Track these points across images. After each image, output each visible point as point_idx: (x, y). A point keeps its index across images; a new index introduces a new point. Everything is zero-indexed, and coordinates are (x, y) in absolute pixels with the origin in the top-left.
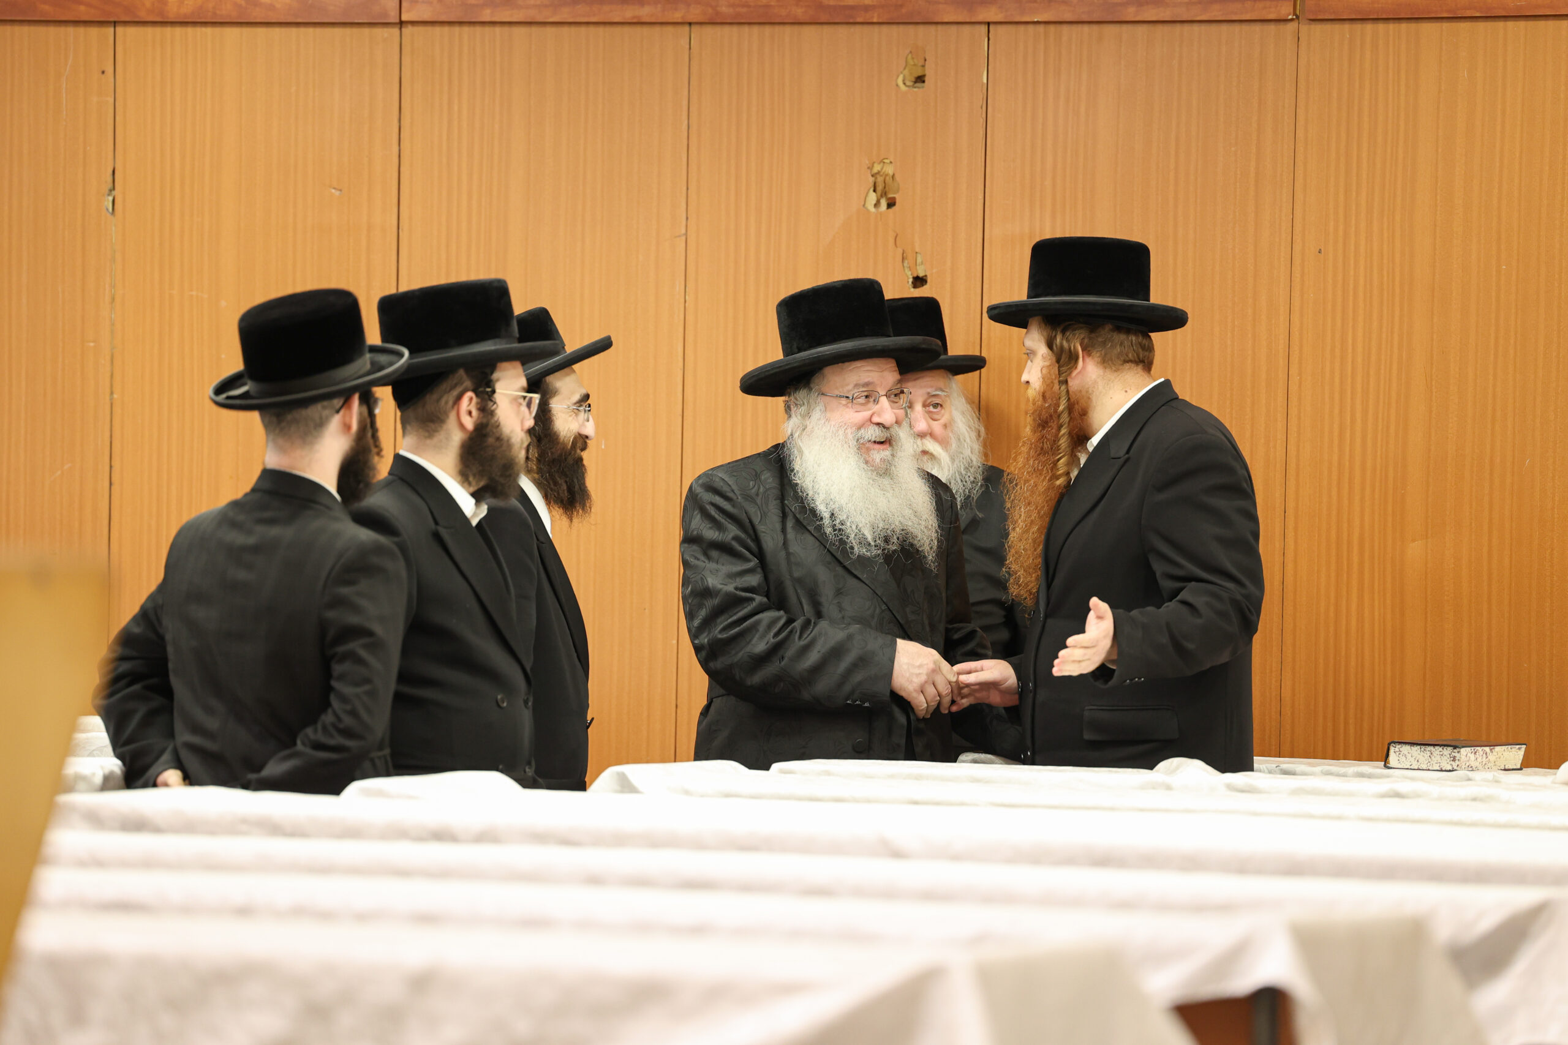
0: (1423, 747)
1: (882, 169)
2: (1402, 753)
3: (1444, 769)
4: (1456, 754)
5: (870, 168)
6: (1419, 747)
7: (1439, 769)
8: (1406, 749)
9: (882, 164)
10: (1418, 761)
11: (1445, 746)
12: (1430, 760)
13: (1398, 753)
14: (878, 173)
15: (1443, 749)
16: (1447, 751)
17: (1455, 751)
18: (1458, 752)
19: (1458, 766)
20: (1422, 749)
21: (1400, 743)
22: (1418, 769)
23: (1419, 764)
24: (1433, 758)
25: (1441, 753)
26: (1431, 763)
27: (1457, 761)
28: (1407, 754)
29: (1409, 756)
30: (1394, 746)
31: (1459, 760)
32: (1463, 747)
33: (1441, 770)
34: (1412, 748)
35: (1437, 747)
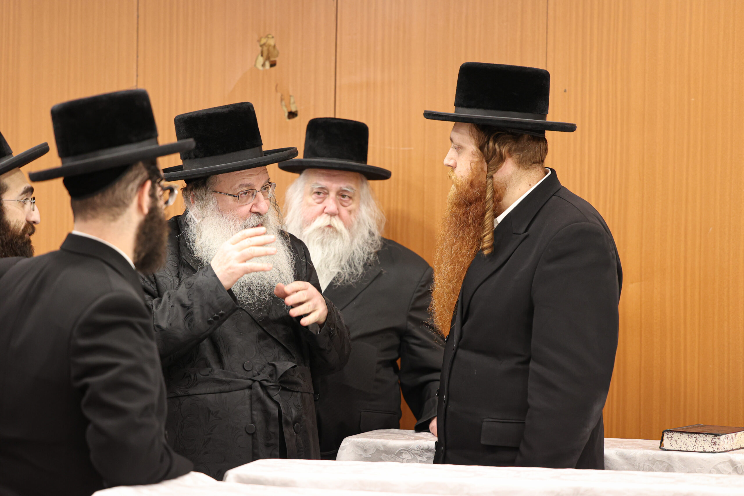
0: (690, 435)
1: (267, 41)
2: (673, 439)
3: (707, 451)
4: (716, 440)
5: (259, 41)
6: (687, 434)
7: (703, 451)
8: (676, 436)
9: (266, 39)
10: (686, 445)
11: (707, 434)
12: (695, 444)
13: (670, 439)
14: (264, 44)
15: (706, 436)
16: (709, 438)
17: (716, 437)
18: (718, 439)
19: (718, 448)
20: (690, 436)
21: (672, 431)
22: (687, 451)
23: (687, 447)
24: (698, 442)
25: (705, 439)
26: (697, 446)
27: (717, 445)
28: (677, 439)
29: (679, 441)
30: (667, 433)
31: (718, 444)
32: (722, 435)
33: (705, 452)
34: (681, 435)
35: (701, 435)
